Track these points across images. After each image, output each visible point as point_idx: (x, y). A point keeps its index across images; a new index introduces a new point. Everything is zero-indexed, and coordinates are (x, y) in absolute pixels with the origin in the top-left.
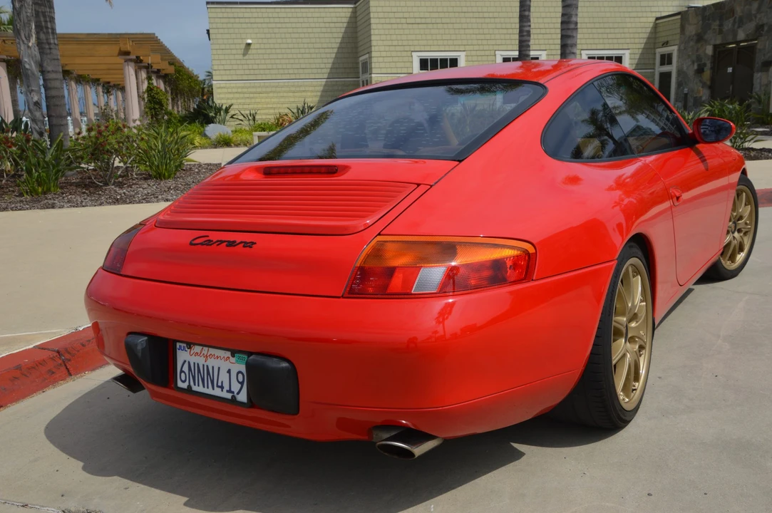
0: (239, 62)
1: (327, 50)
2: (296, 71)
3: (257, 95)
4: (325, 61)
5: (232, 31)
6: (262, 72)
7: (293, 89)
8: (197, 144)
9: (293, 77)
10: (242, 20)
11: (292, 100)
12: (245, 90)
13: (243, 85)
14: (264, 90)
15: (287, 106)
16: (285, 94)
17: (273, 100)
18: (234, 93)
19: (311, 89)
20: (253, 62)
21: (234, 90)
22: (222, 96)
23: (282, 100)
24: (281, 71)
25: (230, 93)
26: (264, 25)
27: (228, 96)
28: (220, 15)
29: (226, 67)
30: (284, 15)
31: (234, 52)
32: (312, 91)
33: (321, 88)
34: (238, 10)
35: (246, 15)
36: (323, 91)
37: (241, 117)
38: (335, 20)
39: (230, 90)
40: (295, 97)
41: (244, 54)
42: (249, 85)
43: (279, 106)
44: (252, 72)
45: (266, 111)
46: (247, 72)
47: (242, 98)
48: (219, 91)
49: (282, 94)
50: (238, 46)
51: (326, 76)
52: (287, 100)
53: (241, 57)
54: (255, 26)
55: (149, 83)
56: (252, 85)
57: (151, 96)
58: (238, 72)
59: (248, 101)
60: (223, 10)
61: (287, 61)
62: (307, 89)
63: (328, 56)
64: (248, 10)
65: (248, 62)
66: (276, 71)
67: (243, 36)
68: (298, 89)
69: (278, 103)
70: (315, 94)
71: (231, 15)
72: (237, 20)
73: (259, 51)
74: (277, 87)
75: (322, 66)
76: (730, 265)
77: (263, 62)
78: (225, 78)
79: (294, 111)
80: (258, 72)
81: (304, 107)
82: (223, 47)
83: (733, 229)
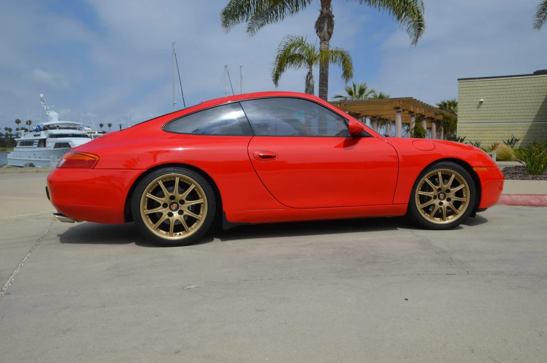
0: (474, 112)
1: (534, 104)
3: (484, 132)
4: (532, 111)
5: (471, 94)
6: (488, 118)
7: (508, 128)
9: (508, 121)
10: (478, 88)
11: (506, 135)
12: (477, 129)
13: (475, 126)
14: (489, 129)
15: (501, 139)
16: (502, 132)
17: (493, 135)
18: (469, 131)
19: (520, 128)
20: (483, 112)
21: (470, 129)
22: (462, 132)
23: (500, 135)
24: (501, 118)
25: (467, 130)
26: (492, 90)
27: (465, 132)
28: (466, 86)
29: (466, 115)
30: (506, 84)
31: (472, 106)
32: (521, 130)
33: (528, 128)
34: (477, 82)
35: (481, 85)
36: (529, 130)
38: (542, 84)
39: (467, 129)
40: (508, 133)
41: (478, 108)
42: (479, 126)
43: (497, 139)
44: (482, 118)
45: (489, 142)
46: (479, 118)
47: (474, 134)
48: (461, 129)
49: (499, 132)
50: (474, 103)
51: (532, 120)
52: (503, 135)
53: (476, 109)
54: (486, 91)
55: (416, 124)
56: (481, 126)
57: (416, 131)
58: (473, 118)
59: (478, 135)
60: (467, 83)
61: (505, 111)
62: (517, 128)
63: (535, 107)
64: (483, 82)
65: (480, 112)
66: (498, 118)
67: (478, 97)
68: (511, 128)
69: (497, 137)
70: (523, 132)
71: (471, 86)
72: (475, 88)
73: (488, 106)
74: (497, 127)
75: (530, 114)
76: (437, 221)
77: (489, 112)
78: (465, 121)
79: (506, 142)
80: (485, 118)
81: (512, 140)
82: (465, 104)
83: (442, 198)
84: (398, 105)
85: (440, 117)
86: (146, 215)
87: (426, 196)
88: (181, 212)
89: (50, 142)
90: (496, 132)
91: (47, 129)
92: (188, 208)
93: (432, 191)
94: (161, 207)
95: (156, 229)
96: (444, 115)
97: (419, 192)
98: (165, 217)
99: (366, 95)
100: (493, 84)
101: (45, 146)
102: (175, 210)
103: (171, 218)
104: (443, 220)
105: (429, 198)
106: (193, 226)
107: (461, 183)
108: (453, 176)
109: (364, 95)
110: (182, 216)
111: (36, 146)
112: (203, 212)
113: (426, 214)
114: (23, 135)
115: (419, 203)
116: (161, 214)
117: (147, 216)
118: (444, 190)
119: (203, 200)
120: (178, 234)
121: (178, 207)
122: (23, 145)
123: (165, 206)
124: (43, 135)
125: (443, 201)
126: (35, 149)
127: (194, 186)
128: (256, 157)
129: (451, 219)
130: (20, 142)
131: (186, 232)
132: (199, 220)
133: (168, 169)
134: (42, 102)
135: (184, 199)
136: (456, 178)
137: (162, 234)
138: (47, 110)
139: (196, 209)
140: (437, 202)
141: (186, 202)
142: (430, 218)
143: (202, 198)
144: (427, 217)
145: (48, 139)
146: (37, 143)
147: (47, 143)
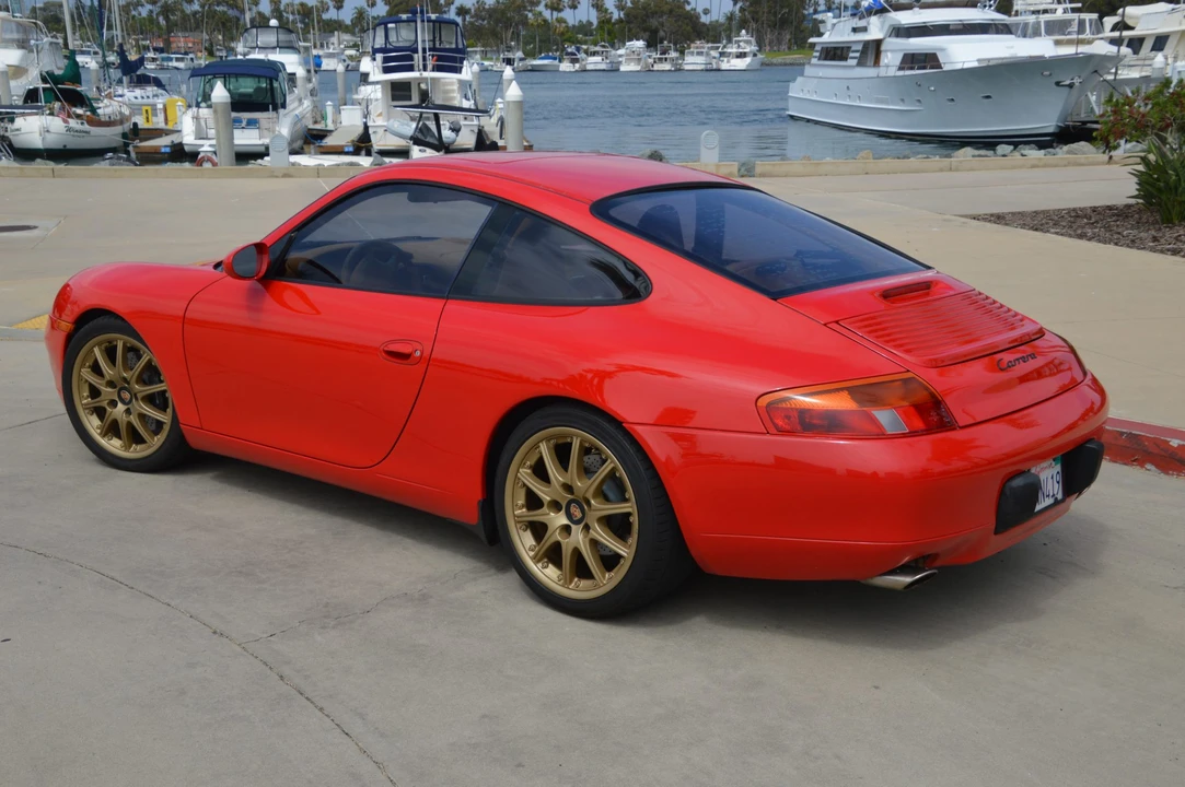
89: (892, 51)
91: (888, 11)
101: (877, 62)
111: (854, 62)
114: (829, 26)
122: (825, 59)
124: (876, 29)
126: (849, 70)
130: (818, 48)
145: (889, 40)
146: (857, 55)
147: (883, 55)
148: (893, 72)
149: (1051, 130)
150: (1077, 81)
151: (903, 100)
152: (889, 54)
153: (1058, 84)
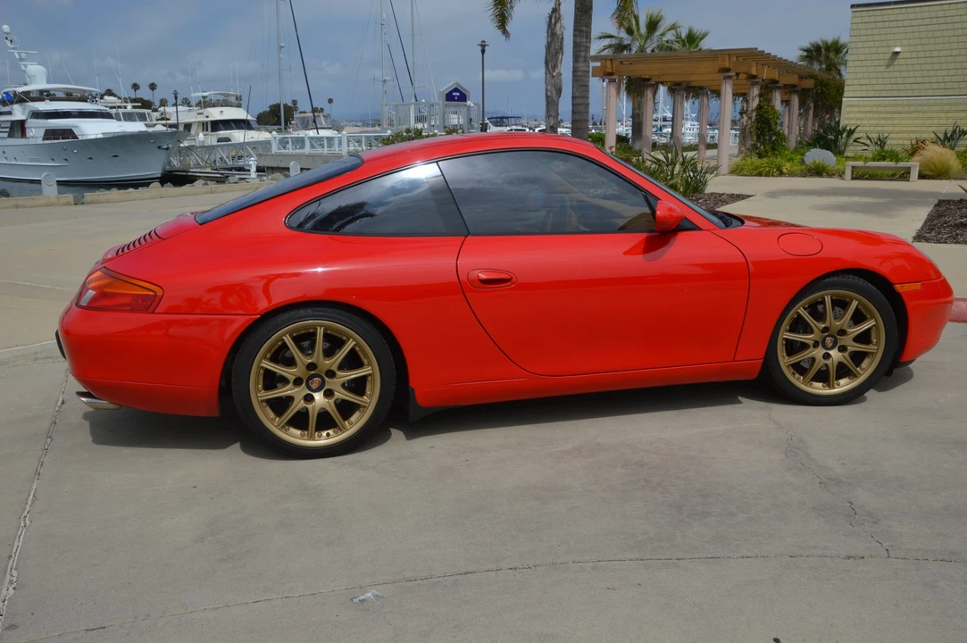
0: (879, 75)
2: (955, 85)
3: (897, 115)
5: (877, 38)
6: (908, 87)
7: (946, 108)
8: (785, 171)
9: (949, 92)
10: (893, 24)
11: (942, 122)
12: (881, 109)
13: (879, 103)
14: (906, 109)
15: (930, 129)
16: (935, 115)
17: (915, 122)
18: (866, 112)
20: (898, 74)
21: (868, 109)
22: (851, 115)
23: (930, 122)
24: (934, 86)
25: (862, 112)
26: (922, 28)
27: (857, 116)
28: (866, 19)
29: (862, 82)
31: (876, 63)
34: (890, 12)
35: (899, 17)
37: (868, 142)
39: (862, 109)
40: (948, 118)
42: (887, 103)
43: (923, 129)
44: (895, 87)
45: (905, 135)
46: (889, 87)
47: (876, 119)
48: (849, 109)
49: (929, 115)
50: (881, 56)
52: (936, 122)
53: (883, 69)
54: (909, 29)
55: (760, 101)
56: (892, 103)
58: (876, 87)
59: (883, 122)
60: (871, 13)
61: (945, 73)
64: (903, 11)
65: (892, 75)
66: (927, 86)
67: (891, 43)
68: (954, 108)
69: (922, 125)
71: (878, 19)
72: (887, 24)
73: (909, 61)
74: (925, 105)
76: (818, 388)
77: (911, 74)
78: (859, 94)
79: (941, 136)
80: (900, 87)
81: (954, 131)
82: (862, 57)
83: (830, 345)
84: (727, 65)
85: (809, 84)
86: (262, 401)
87: (797, 341)
88: (329, 394)
89: (35, 128)
90: (921, 115)
91: (25, 101)
92: (343, 386)
93: (812, 332)
94: (290, 385)
95: (283, 427)
96: (816, 79)
97: (785, 334)
98: (299, 404)
99: (663, 35)
100: (926, 15)
101: (23, 134)
102: (318, 390)
103: (310, 406)
104: (829, 386)
105: (804, 346)
106: (353, 419)
107: (868, 316)
108: (854, 304)
109: (658, 33)
110: (332, 401)
111: (6, 135)
112: (373, 391)
113: (797, 375)
115: (785, 354)
116: (290, 399)
117: (264, 404)
118: (834, 330)
119: (370, 369)
120: (324, 434)
121: (323, 384)
123: (298, 382)
125: (831, 352)
127: (354, 343)
128: (473, 280)
129: (845, 385)
131: (341, 430)
132: (365, 407)
133: (302, 312)
134: (8, 42)
135: (334, 368)
136: (860, 307)
137: (295, 437)
138: (21, 60)
139: (358, 386)
140: (818, 353)
141: (339, 373)
142: (805, 383)
143: (369, 365)
144: (798, 381)
145: (30, 120)
146: (8, 130)
147: (27, 130)
148: (40, 141)
149: (159, 175)
150: (170, 146)
151: (53, 160)
152: (33, 130)
153: (159, 148)
